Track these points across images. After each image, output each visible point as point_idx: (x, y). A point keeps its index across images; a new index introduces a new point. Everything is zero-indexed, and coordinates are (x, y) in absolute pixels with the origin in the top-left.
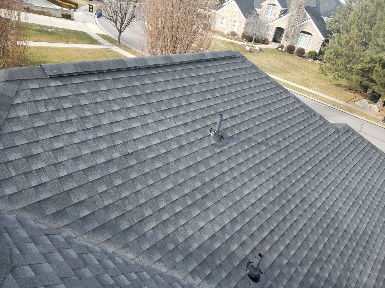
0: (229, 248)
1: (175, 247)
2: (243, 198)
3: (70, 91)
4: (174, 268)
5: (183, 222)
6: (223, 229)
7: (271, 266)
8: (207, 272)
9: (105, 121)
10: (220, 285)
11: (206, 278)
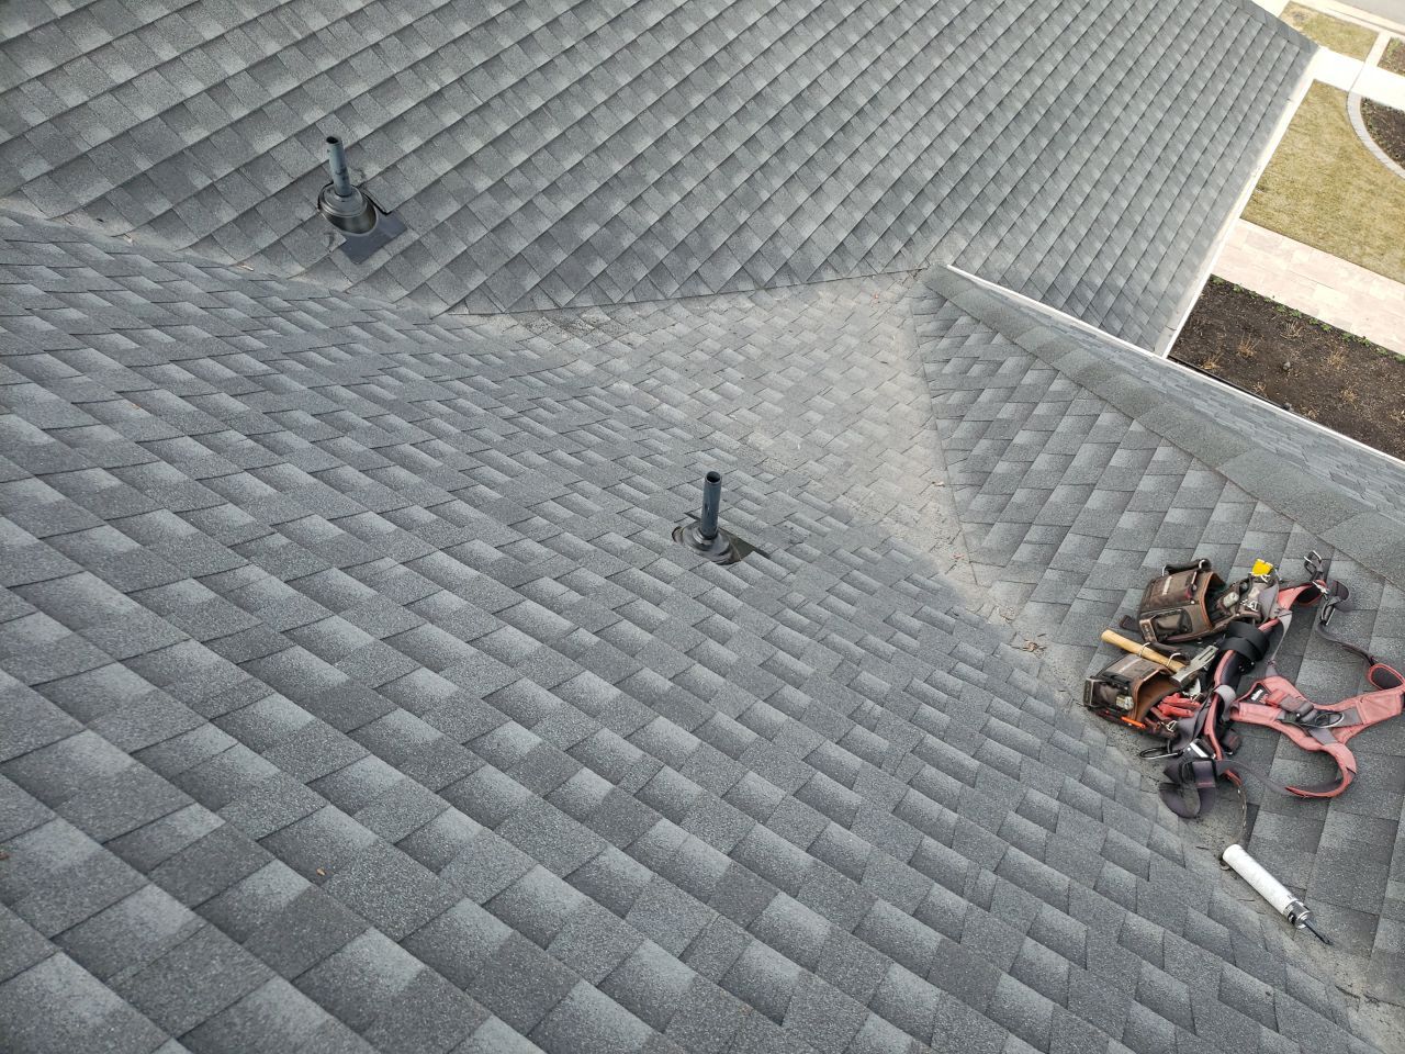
0: (247, 145)
1: (10, 137)
4: (17, 193)
6: (218, 90)
7: (427, 194)
8: (160, 207)
10: (210, 239)
11: (155, 223)
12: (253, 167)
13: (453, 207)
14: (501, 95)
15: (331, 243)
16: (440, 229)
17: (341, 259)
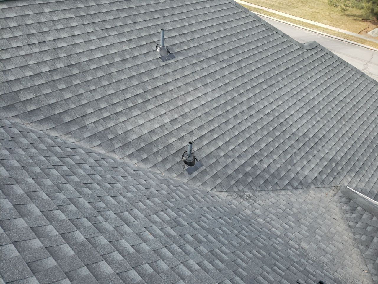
0: (167, 141)
1: (114, 137)
2: (185, 104)
3: (16, 13)
4: (113, 151)
5: (123, 119)
6: (162, 126)
7: (208, 156)
8: (144, 156)
9: (49, 38)
10: (155, 166)
11: (143, 161)
12: (168, 147)
13: (214, 160)
14: (228, 130)
15: (184, 168)
16: (211, 166)
17: (186, 173)
